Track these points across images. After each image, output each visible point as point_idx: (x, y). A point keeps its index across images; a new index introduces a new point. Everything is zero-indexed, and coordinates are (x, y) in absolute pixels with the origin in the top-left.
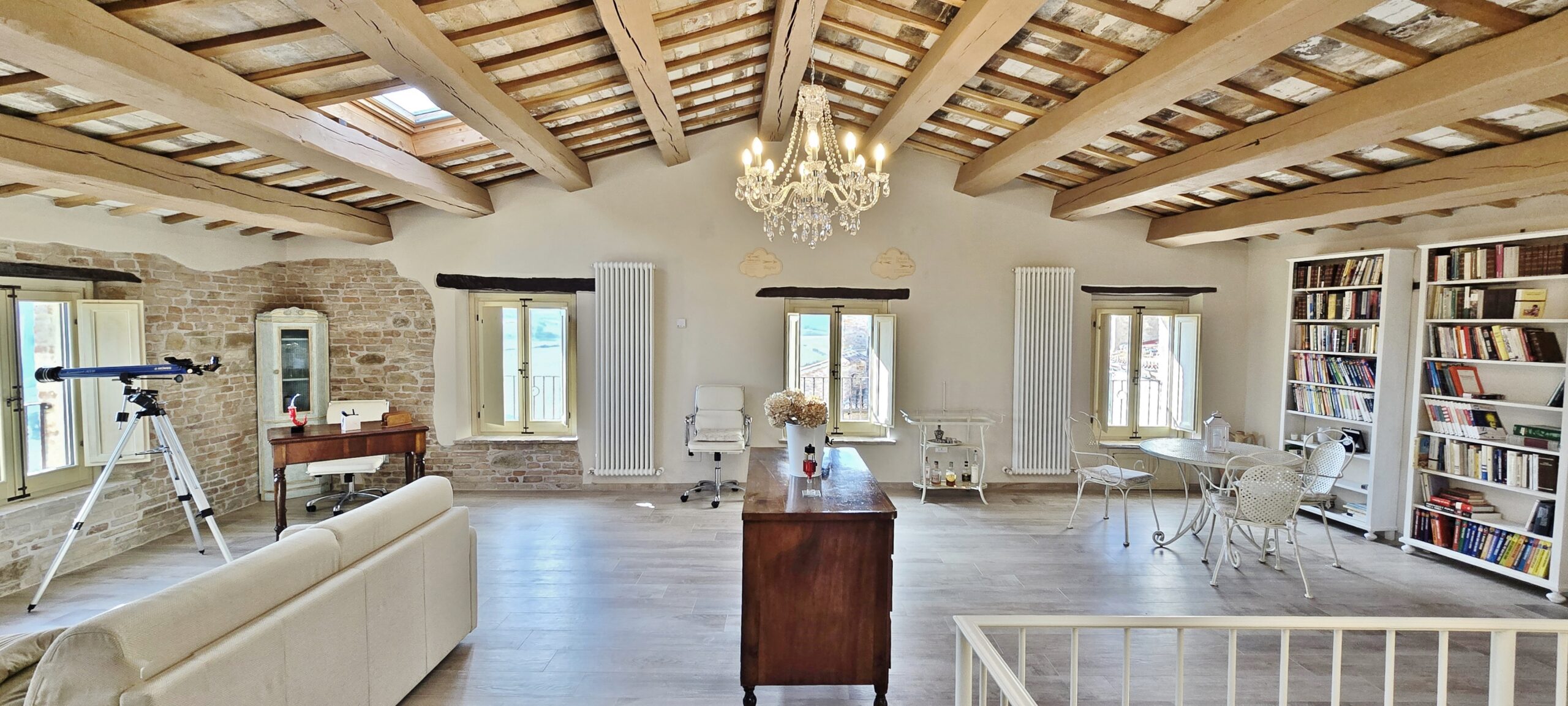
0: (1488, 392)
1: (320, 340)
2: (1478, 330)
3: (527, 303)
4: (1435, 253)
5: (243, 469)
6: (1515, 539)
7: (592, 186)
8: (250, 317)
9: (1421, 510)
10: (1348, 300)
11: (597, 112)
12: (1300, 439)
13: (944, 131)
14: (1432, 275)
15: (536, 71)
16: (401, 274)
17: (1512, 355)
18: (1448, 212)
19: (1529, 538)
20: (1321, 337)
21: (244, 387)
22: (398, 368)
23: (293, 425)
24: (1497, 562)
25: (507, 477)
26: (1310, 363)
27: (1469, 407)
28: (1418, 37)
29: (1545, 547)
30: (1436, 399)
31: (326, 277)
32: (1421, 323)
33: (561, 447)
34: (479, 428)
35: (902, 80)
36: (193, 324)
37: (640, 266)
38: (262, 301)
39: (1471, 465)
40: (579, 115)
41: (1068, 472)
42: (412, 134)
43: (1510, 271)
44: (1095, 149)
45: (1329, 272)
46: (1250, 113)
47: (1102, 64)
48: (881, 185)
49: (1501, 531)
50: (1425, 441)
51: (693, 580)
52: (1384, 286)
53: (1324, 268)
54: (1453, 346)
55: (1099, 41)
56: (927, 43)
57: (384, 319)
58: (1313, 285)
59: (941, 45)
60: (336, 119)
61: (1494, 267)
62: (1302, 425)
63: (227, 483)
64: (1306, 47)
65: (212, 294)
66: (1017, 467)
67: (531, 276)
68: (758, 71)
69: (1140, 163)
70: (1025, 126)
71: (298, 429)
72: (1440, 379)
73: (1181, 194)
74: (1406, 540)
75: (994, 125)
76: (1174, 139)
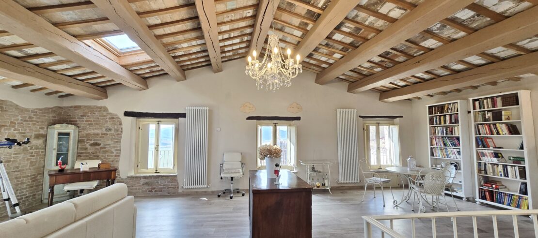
0: (497, 146)
1: (74, 137)
2: (492, 125)
3: (159, 122)
4: (474, 101)
5: (36, 189)
6: (515, 197)
7: (186, 79)
8: (45, 127)
9: (481, 189)
10: (448, 118)
11: (190, 51)
13: (312, 62)
14: (474, 108)
15: (169, 32)
16: (110, 111)
17: (504, 133)
18: (476, 87)
19: (519, 196)
20: (440, 131)
21: (40, 155)
22: (106, 148)
23: (60, 169)
24: (510, 206)
25: (148, 190)
26: (437, 140)
27: (492, 152)
28: (471, 24)
29: (526, 199)
30: (481, 150)
31: (79, 113)
32: (473, 124)
33: (170, 178)
34: (137, 171)
35: (299, 42)
36: (20, 129)
37: (204, 108)
38: (51, 121)
39: (496, 172)
40: (184, 51)
41: (359, 181)
42: (118, 57)
43: (499, 106)
44: (363, 67)
45: (440, 109)
46: (416, 52)
47: (368, 35)
48: (299, 69)
49: (510, 194)
50: (479, 164)
51: (225, 226)
52: (459, 112)
53: (438, 108)
54: (484, 131)
55: (367, 26)
56: (309, 28)
57: (101, 129)
58: (435, 114)
59: (313, 29)
60: (89, 46)
61: (494, 105)
62: (436, 162)
63: (28, 195)
64: (435, 27)
65: (30, 118)
66: (341, 180)
67: (161, 113)
68: (248, 39)
69: (378, 72)
70: (340, 59)
71: (62, 171)
72: (482, 142)
73: (391, 83)
74: (478, 199)
75: (329, 59)
76: (390, 63)
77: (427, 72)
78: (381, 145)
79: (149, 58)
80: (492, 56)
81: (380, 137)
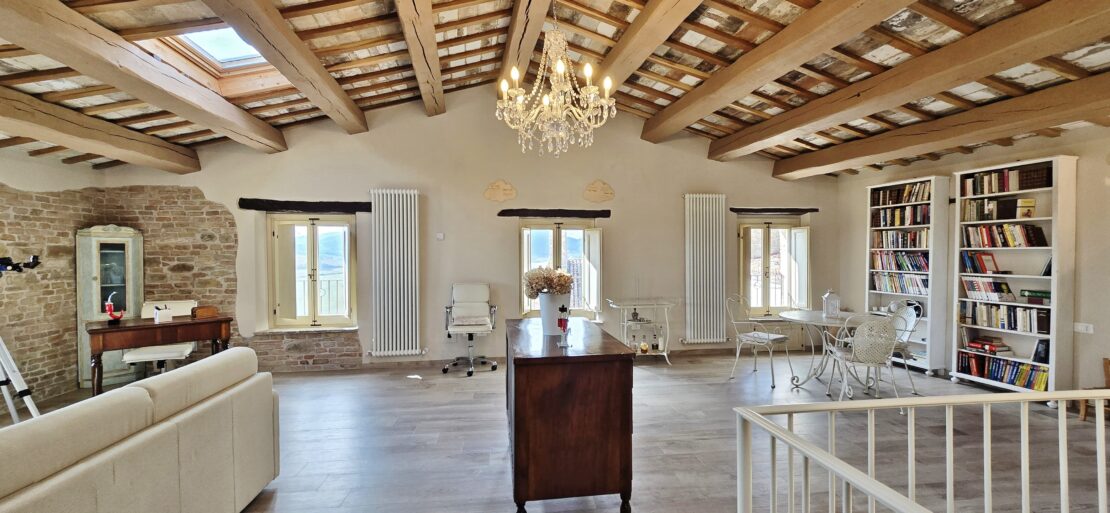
0: (1001, 269)
1: (136, 253)
2: (994, 228)
3: (315, 222)
4: (964, 178)
5: (63, 361)
6: (1024, 367)
7: (367, 130)
8: (70, 233)
9: (963, 353)
10: (908, 212)
11: (374, 66)
12: (878, 310)
13: (636, 93)
14: (963, 193)
15: (326, 23)
16: (208, 197)
17: (1017, 243)
18: (969, 150)
19: (1034, 366)
20: (890, 239)
21: (65, 291)
22: (204, 275)
23: (111, 318)
24: (1014, 384)
25: (299, 361)
26: (884, 257)
27: (991, 280)
28: (975, 11)
29: (1044, 371)
30: (970, 276)
31: (141, 201)
32: (957, 224)
33: (344, 335)
34: (275, 323)
35: (609, 49)
36: (16, 236)
38: (82, 219)
39: (994, 319)
40: (360, 68)
41: (725, 340)
42: (218, 78)
43: (1013, 188)
44: (742, 105)
45: (895, 194)
46: (852, 75)
47: (755, 35)
48: (610, 108)
49: (1015, 362)
50: (963, 305)
51: (459, 429)
52: (932, 201)
53: (891, 192)
54: (979, 239)
55: (756, 16)
56: (630, 18)
57: (193, 235)
58: (884, 204)
59: (640, 19)
60: (152, 55)
61: (1003, 186)
62: (878, 301)
63: (47, 373)
64: (898, 18)
65: (34, 212)
66: (690, 337)
67: (318, 201)
68: (500, 41)
69: (773, 116)
70: (696, 86)
71: (115, 323)
72: (971, 262)
73: (798, 140)
74: (954, 374)
75: (673, 87)
76: (799, 96)
77: (874, 117)
78: (773, 267)
79: (284, 82)
80: (1010, 83)
81: (771, 252)
